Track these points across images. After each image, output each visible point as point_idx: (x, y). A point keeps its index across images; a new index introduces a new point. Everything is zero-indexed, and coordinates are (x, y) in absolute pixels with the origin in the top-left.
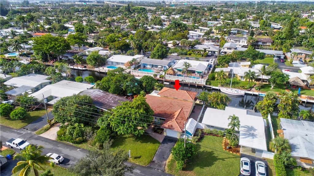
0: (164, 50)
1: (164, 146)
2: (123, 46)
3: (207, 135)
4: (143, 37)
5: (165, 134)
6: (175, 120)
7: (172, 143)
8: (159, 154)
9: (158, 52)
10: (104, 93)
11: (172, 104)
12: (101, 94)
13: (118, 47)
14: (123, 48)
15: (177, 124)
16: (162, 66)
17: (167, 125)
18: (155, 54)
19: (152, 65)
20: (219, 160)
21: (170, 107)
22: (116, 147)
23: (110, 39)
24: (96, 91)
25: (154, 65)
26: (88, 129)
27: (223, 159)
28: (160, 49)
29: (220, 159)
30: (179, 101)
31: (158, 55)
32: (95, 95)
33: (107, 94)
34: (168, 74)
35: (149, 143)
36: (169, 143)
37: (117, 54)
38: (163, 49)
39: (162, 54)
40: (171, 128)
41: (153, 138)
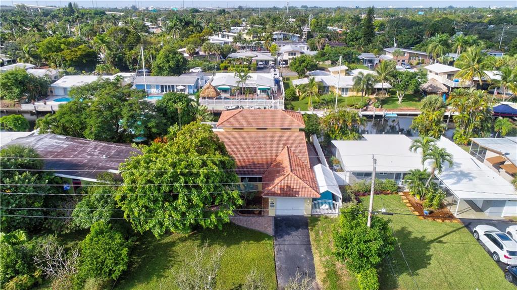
0: (179, 58)
1: (286, 243)
2: (83, 56)
3: (364, 195)
4: (124, 40)
5: (272, 212)
6: (291, 173)
7: (300, 229)
8: (284, 266)
9: (168, 61)
10: (70, 141)
11: (260, 143)
12: (63, 143)
13: (71, 60)
14: (84, 61)
15: (300, 181)
16: (184, 86)
17: (277, 187)
18: (161, 65)
19: (162, 86)
20: (432, 245)
21: (259, 148)
22: (155, 278)
23: (47, 47)
24: (46, 139)
25: (166, 86)
26: (47, 244)
27: (438, 240)
28: (171, 55)
29: (432, 241)
30: (272, 134)
31: (170, 67)
32: (46, 148)
33: (81, 143)
34: (204, 98)
35: (244, 244)
36: (294, 233)
37: (71, 75)
38: (177, 55)
39: (177, 65)
40: (288, 193)
41: (247, 229)
